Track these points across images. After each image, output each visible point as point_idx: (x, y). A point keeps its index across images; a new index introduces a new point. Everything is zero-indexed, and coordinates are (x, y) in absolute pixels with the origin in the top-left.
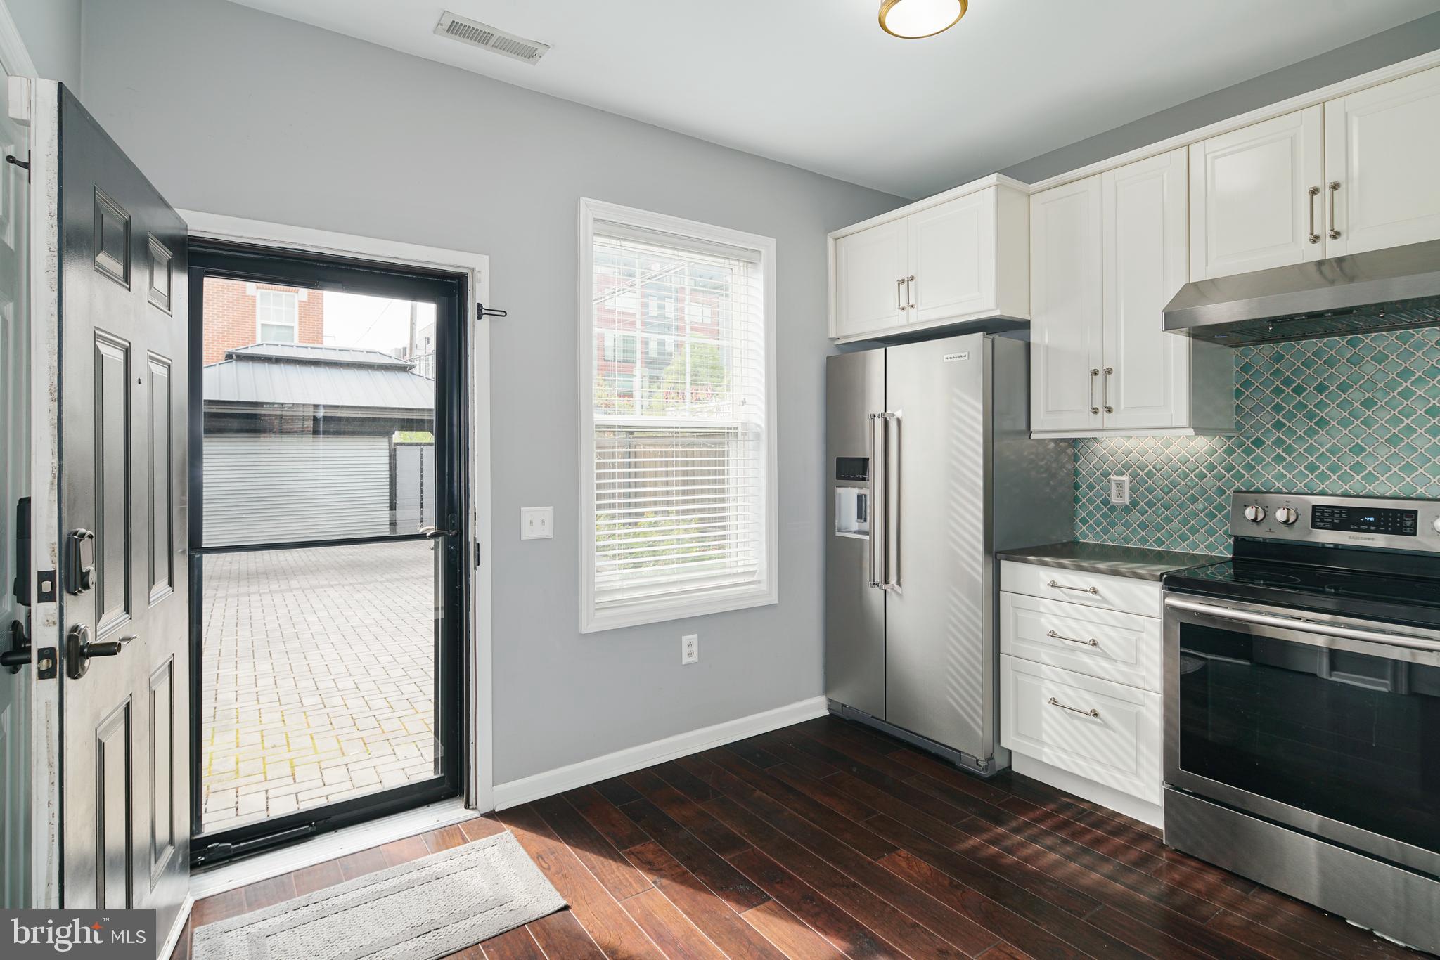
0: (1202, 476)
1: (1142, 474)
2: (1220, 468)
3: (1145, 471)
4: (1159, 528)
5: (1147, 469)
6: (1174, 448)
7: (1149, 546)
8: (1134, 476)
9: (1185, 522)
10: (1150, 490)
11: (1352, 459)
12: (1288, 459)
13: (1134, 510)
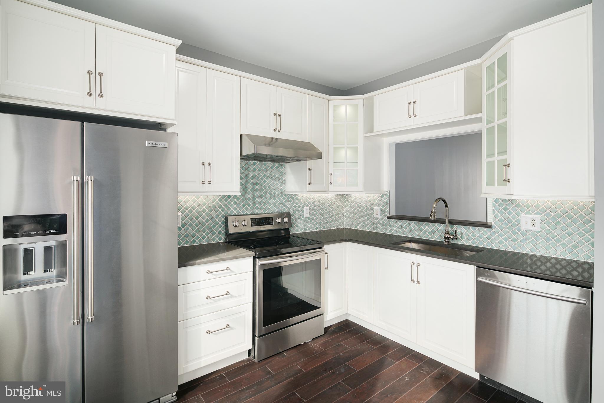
0: (211, 211)
1: (187, 211)
2: (217, 207)
3: (188, 210)
4: (194, 235)
5: (189, 209)
6: (200, 199)
7: (189, 244)
8: (183, 212)
9: (204, 231)
10: (191, 219)
11: (253, 202)
12: (238, 202)
13: (183, 229)
